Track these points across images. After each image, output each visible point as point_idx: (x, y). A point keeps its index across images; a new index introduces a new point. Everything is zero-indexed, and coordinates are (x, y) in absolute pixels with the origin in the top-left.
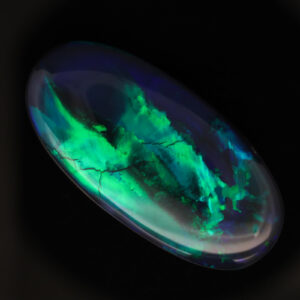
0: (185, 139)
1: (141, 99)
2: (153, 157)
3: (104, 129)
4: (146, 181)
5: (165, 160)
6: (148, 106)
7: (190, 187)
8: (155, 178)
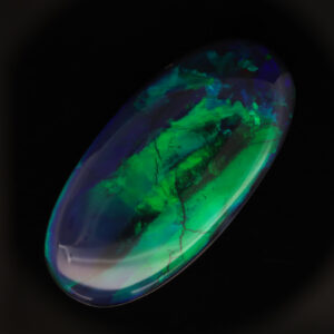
0: (154, 139)
1: (108, 184)
3: (139, 225)
4: (197, 183)
5: (176, 161)
6: (116, 177)
7: (205, 136)
8: (193, 173)
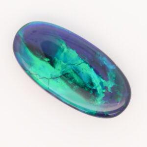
0: (85, 62)
1: (64, 45)
2: (72, 71)
3: (49, 60)
4: (69, 82)
5: (77, 72)
6: (67, 48)
7: (89, 83)
8: (73, 80)
